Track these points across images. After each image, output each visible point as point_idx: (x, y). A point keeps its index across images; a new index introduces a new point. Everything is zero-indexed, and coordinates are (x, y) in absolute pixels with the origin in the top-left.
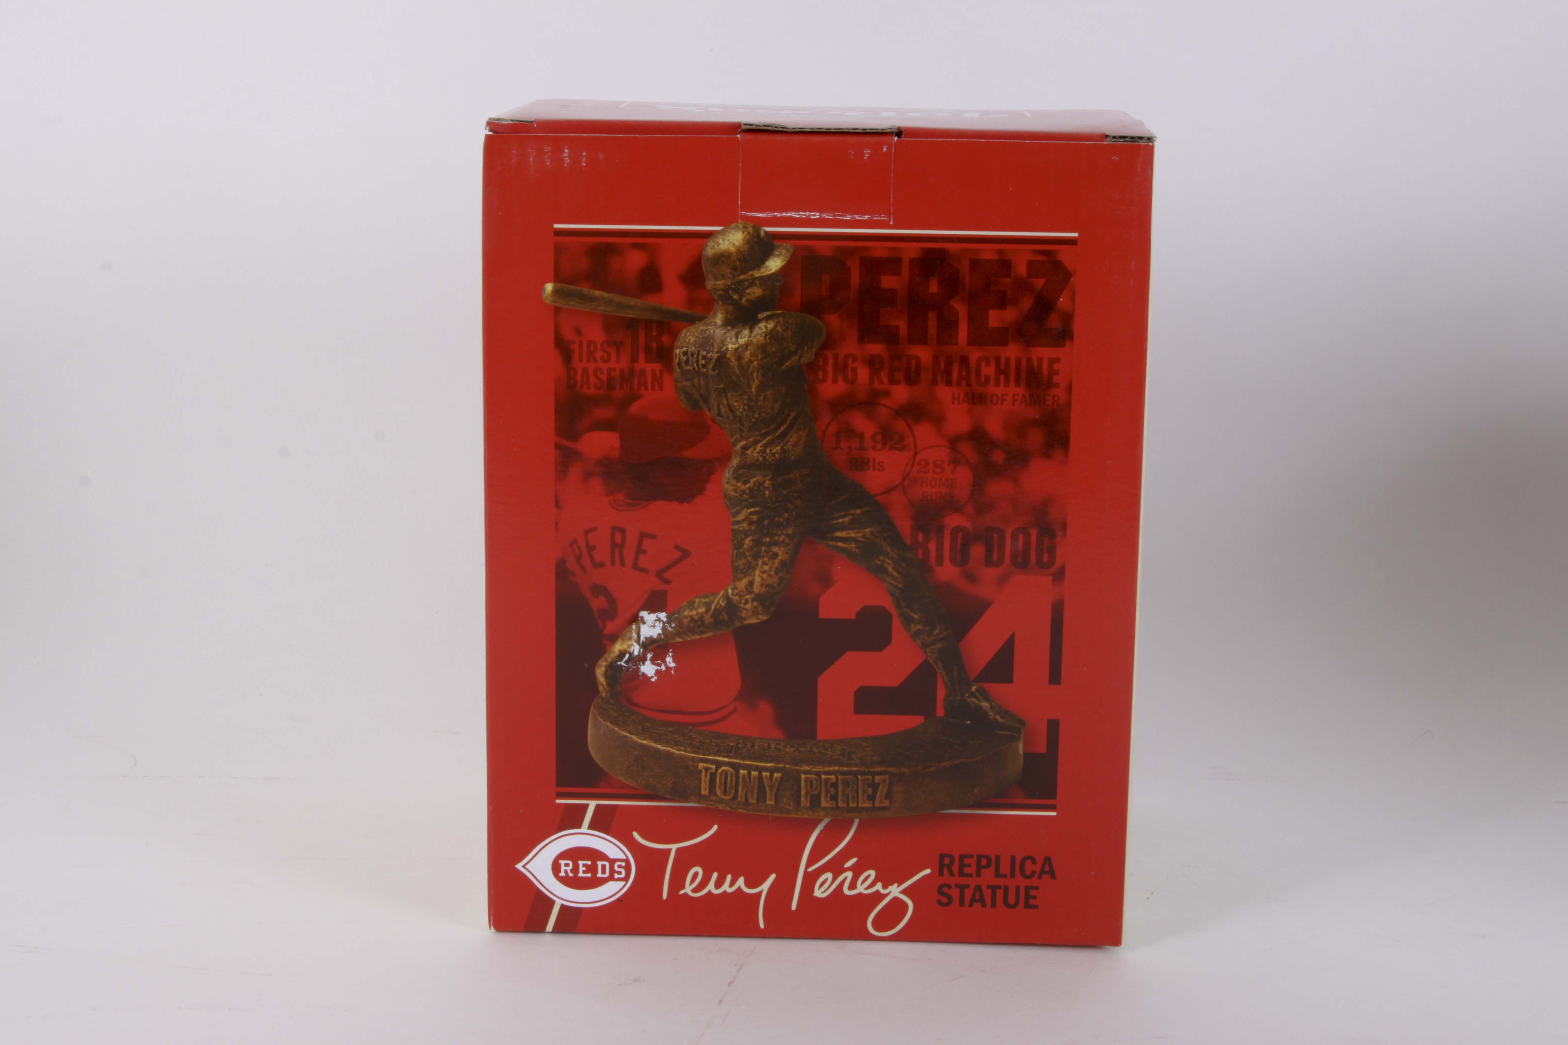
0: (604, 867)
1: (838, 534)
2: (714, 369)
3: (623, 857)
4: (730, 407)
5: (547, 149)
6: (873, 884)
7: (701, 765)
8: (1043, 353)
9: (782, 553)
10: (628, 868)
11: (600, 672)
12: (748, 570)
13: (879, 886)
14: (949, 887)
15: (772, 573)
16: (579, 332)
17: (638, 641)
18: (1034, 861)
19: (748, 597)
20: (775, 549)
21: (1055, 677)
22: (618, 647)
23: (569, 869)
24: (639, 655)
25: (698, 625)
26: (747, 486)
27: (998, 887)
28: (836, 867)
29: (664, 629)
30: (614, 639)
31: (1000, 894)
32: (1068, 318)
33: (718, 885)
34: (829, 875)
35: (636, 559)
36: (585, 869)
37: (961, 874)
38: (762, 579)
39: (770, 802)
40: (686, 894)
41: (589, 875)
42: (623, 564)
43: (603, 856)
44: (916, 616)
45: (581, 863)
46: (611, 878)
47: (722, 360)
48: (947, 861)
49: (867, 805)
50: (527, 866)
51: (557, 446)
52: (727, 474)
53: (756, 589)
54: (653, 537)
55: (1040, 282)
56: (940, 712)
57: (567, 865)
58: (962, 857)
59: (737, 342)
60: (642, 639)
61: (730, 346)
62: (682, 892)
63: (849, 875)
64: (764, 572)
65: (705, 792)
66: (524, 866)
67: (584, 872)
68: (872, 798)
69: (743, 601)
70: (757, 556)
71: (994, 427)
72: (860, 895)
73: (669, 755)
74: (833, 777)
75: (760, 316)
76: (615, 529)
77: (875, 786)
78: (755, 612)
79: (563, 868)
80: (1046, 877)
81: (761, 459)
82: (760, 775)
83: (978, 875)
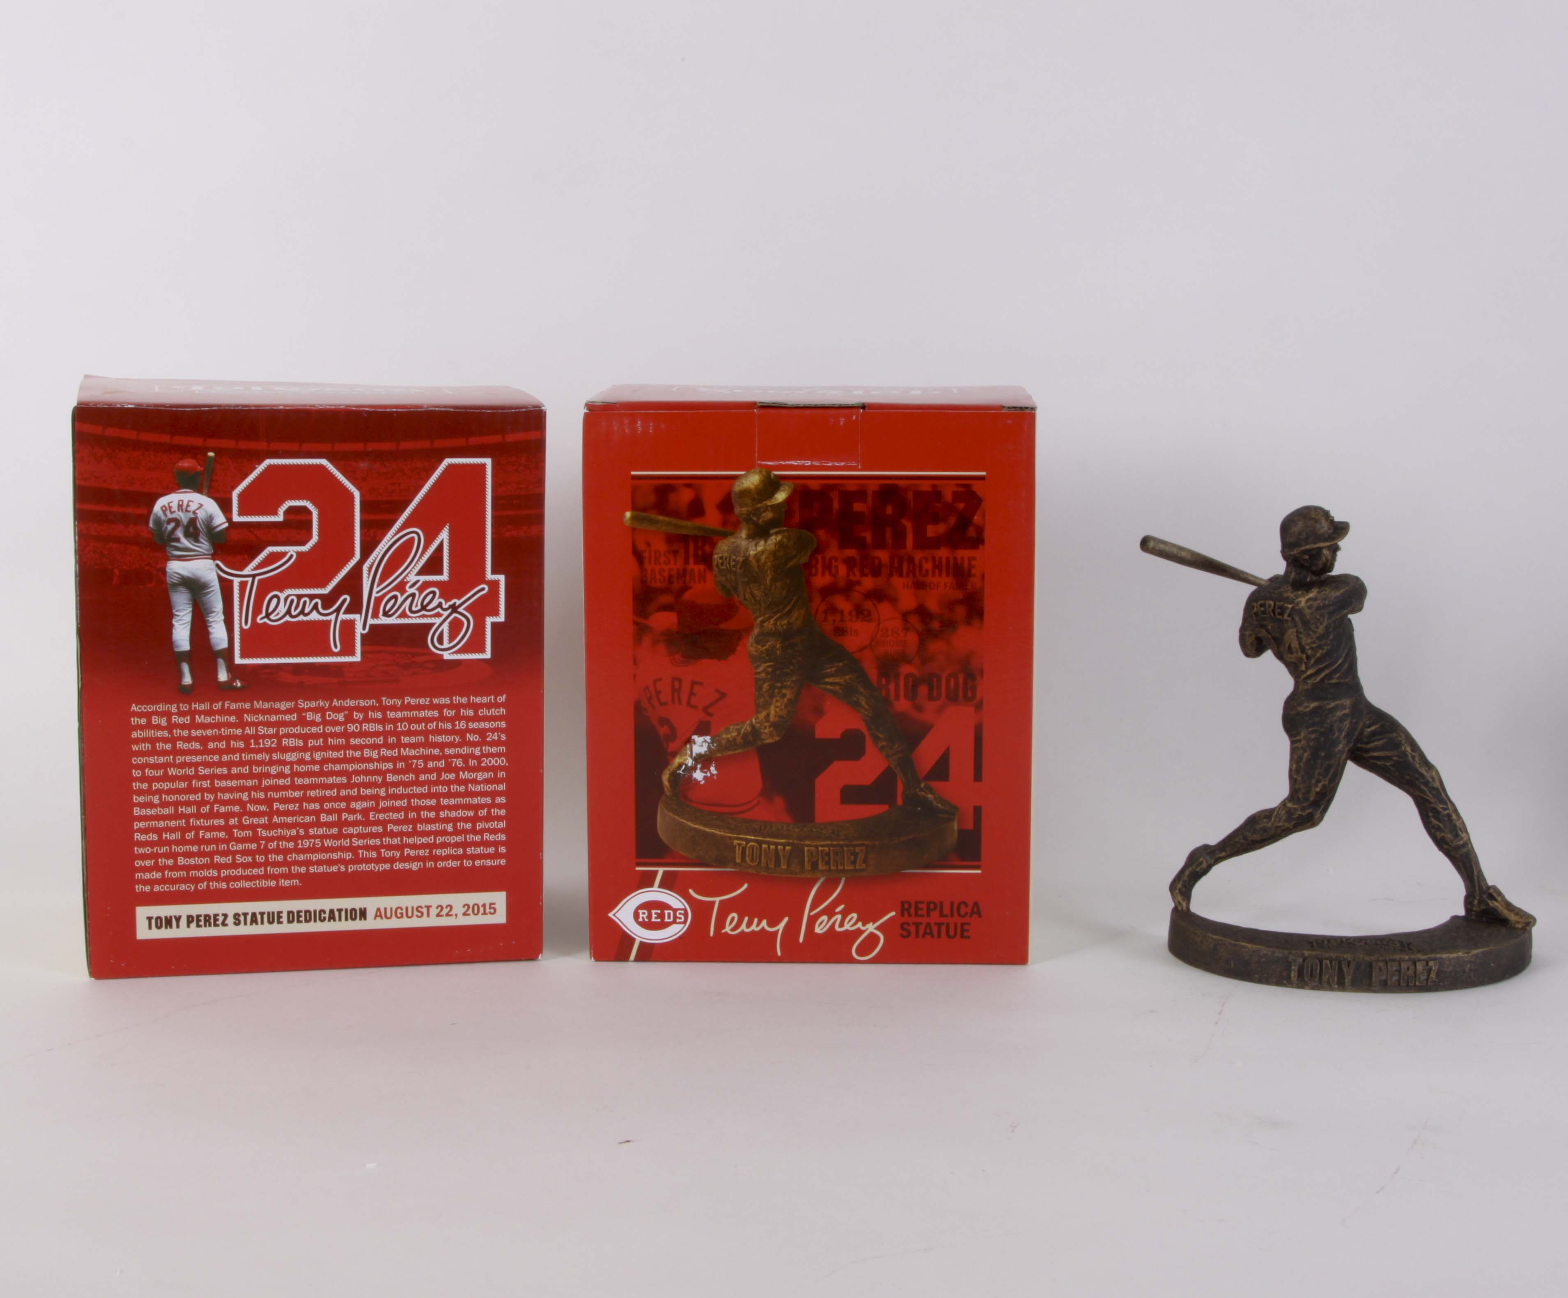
0: (669, 914)
1: (827, 680)
2: (741, 568)
3: (682, 907)
4: (752, 594)
5: (626, 421)
6: (856, 923)
7: (736, 842)
8: (963, 554)
9: (789, 694)
10: (686, 915)
11: (665, 777)
12: (766, 705)
13: (860, 925)
14: (908, 924)
15: (783, 707)
16: (648, 544)
17: (691, 756)
18: (967, 906)
19: (766, 724)
20: (784, 691)
21: (978, 777)
22: (677, 760)
23: (645, 916)
24: (692, 766)
25: (732, 744)
26: (765, 648)
27: (943, 924)
28: (829, 912)
29: (709, 747)
30: (674, 755)
31: (943, 929)
32: (980, 530)
33: (749, 925)
34: (825, 918)
35: (689, 699)
36: (656, 916)
37: (917, 915)
38: (776, 712)
39: (784, 867)
40: (726, 933)
41: (659, 920)
42: (680, 703)
43: (668, 907)
44: (881, 736)
45: (653, 912)
46: (674, 922)
47: (746, 562)
48: (906, 906)
49: (851, 867)
50: (616, 915)
51: (634, 622)
52: (751, 640)
53: (772, 718)
54: (701, 684)
55: (961, 506)
56: (900, 802)
57: (644, 913)
58: (917, 903)
59: (756, 549)
60: (694, 754)
61: (752, 553)
62: (723, 931)
63: (839, 917)
64: (777, 707)
65: (738, 860)
66: (614, 915)
67: (656, 918)
68: (854, 863)
69: (763, 727)
70: (772, 696)
71: (932, 605)
72: (847, 931)
73: (713, 835)
74: (826, 849)
75: (772, 532)
76: (674, 679)
77: (856, 855)
78: (771, 735)
79: (641, 915)
80: (975, 916)
81: (774, 629)
82: (776, 848)
83: (928, 915)
